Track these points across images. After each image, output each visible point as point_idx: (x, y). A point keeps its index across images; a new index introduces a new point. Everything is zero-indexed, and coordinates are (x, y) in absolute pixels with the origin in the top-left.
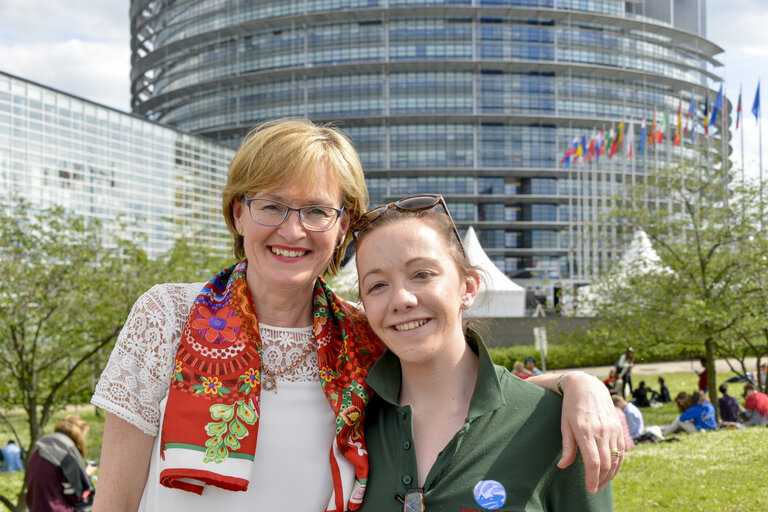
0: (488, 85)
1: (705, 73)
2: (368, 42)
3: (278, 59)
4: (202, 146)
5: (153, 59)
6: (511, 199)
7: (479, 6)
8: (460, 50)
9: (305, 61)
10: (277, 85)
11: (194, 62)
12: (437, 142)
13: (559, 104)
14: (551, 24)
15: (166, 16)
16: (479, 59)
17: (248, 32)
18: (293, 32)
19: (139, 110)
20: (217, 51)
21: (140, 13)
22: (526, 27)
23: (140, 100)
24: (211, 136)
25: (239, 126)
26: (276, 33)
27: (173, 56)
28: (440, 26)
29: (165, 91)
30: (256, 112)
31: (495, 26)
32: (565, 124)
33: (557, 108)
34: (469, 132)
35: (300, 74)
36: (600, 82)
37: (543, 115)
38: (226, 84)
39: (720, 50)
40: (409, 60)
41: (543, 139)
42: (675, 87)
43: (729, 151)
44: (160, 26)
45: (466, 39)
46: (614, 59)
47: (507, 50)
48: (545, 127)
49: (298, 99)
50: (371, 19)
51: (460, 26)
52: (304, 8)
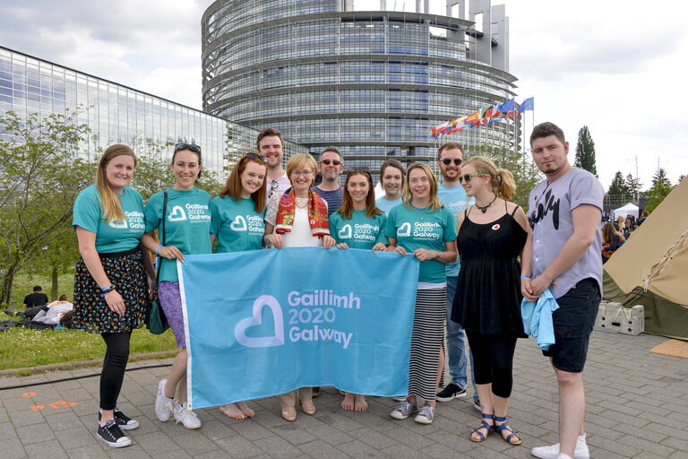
0: (393, 97)
1: (508, 92)
2: (329, 73)
3: (281, 82)
4: (243, 129)
5: (216, 81)
6: (405, 158)
7: (388, 54)
8: (378, 78)
9: (296, 84)
10: (281, 96)
11: (237, 83)
12: (366, 127)
13: (430, 107)
14: (426, 64)
15: (221, 59)
16: (389, 83)
17: (265, 68)
18: (289, 67)
19: (207, 110)
20: (249, 78)
21: (207, 57)
22: (413, 66)
23: (207, 104)
24: (245, 123)
26: (280, 68)
27: (225, 80)
28: (368, 65)
29: (220, 99)
30: (270, 111)
31: (396, 65)
32: (433, 117)
33: (429, 109)
34: (382, 122)
35: (294, 91)
36: (452, 96)
37: (422, 112)
38: (254, 95)
39: (517, 79)
40: (351, 83)
41: (421, 126)
42: (492, 98)
43: (520, 133)
44: (218, 64)
45: (381, 72)
46: (460, 84)
47: (403, 78)
48: (422, 119)
49: (292, 104)
50: (331, 61)
51: (378, 65)
52: (295, 55)
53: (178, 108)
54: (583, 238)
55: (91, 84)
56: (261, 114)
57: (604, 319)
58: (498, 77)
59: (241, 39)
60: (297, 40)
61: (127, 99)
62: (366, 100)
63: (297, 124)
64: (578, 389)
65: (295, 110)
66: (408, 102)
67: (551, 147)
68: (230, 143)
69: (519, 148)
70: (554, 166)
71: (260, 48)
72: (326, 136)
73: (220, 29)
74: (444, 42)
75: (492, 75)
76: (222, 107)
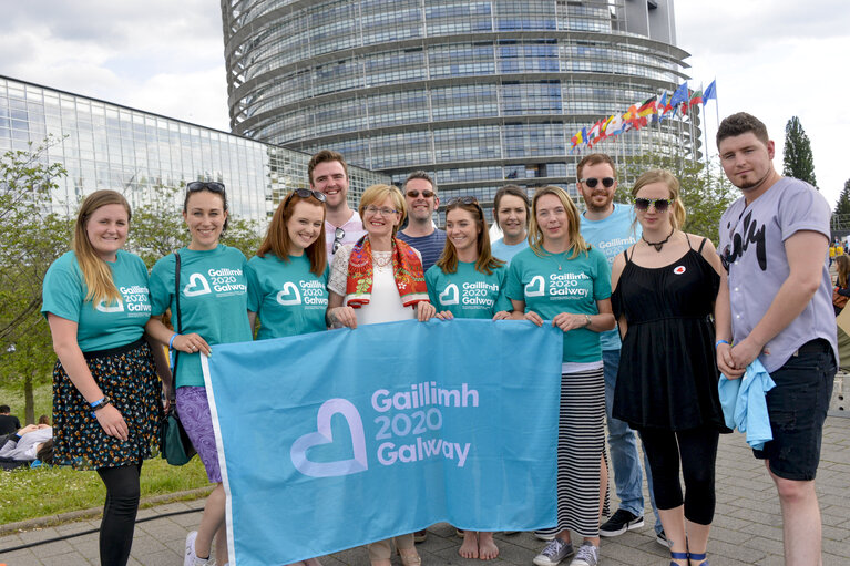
0: (509, 93)
1: (677, 73)
2: (413, 65)
3: (343, 83)
4: (291, 155)
5: (248, 88)
6: (531, 180)
7: (498, 31)
8: (485, 66)
9: (364, 83)
10: (344, 103)
11: (278, 88)
12: (472, 140)
13: (564, 105)
14: (555, 42)
15: (253, 55)
16: (501, 73)
17: (318, 64)
18: (354, 61)
19: (237, 130)
20: (295, 79)
21: (233, 53)
22: (535, 46)
23: (238, 122)
24: (293, 147)
25: (316, 137)
26: (340, 63)
27: (261, 86)
28: (468, 49)
29: (256, 114)
30: (329, 125)
31: (511, 46)
32: (570, 119)
33: (563, 107)
34: (495, 130)
35: (362, 94)
36: (596, 85)
37: (553, 113)
38: (304, 105)
39: (689, 55)
40: (445, 77)
41: (553, 132)
42: (654, 85)
43: (699, 133)
44: (249, 63)
45: (489, 58)
46: (605, 67)
47: (522, 65)
48: (554, 122)
49: (362, 113)
50: (414, 47)
51: (483, 48)
52: (361, 41)
53: (195, 131)
54: (804, 281)
55: (64, 104)
56: (316, 131)
57: (841, 398)
58: (662, 53)
59: (280, 25)
60: (363, 20)
61: (118, 122)
62: (469, 100)
63: (371, 143)
64: (811, 505)
65: (366, 122)
66: (531, 100)
67: (747, 150)
68: (274, 176)
69: (700, 155)
70: (752, 178)
71: (308, 35)
72: (414, 157)
73: (248, 12)
74: (578, 8)
75: (652, 51)
76: (259, 124)
